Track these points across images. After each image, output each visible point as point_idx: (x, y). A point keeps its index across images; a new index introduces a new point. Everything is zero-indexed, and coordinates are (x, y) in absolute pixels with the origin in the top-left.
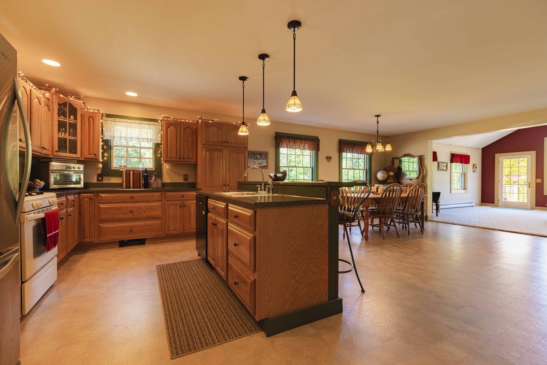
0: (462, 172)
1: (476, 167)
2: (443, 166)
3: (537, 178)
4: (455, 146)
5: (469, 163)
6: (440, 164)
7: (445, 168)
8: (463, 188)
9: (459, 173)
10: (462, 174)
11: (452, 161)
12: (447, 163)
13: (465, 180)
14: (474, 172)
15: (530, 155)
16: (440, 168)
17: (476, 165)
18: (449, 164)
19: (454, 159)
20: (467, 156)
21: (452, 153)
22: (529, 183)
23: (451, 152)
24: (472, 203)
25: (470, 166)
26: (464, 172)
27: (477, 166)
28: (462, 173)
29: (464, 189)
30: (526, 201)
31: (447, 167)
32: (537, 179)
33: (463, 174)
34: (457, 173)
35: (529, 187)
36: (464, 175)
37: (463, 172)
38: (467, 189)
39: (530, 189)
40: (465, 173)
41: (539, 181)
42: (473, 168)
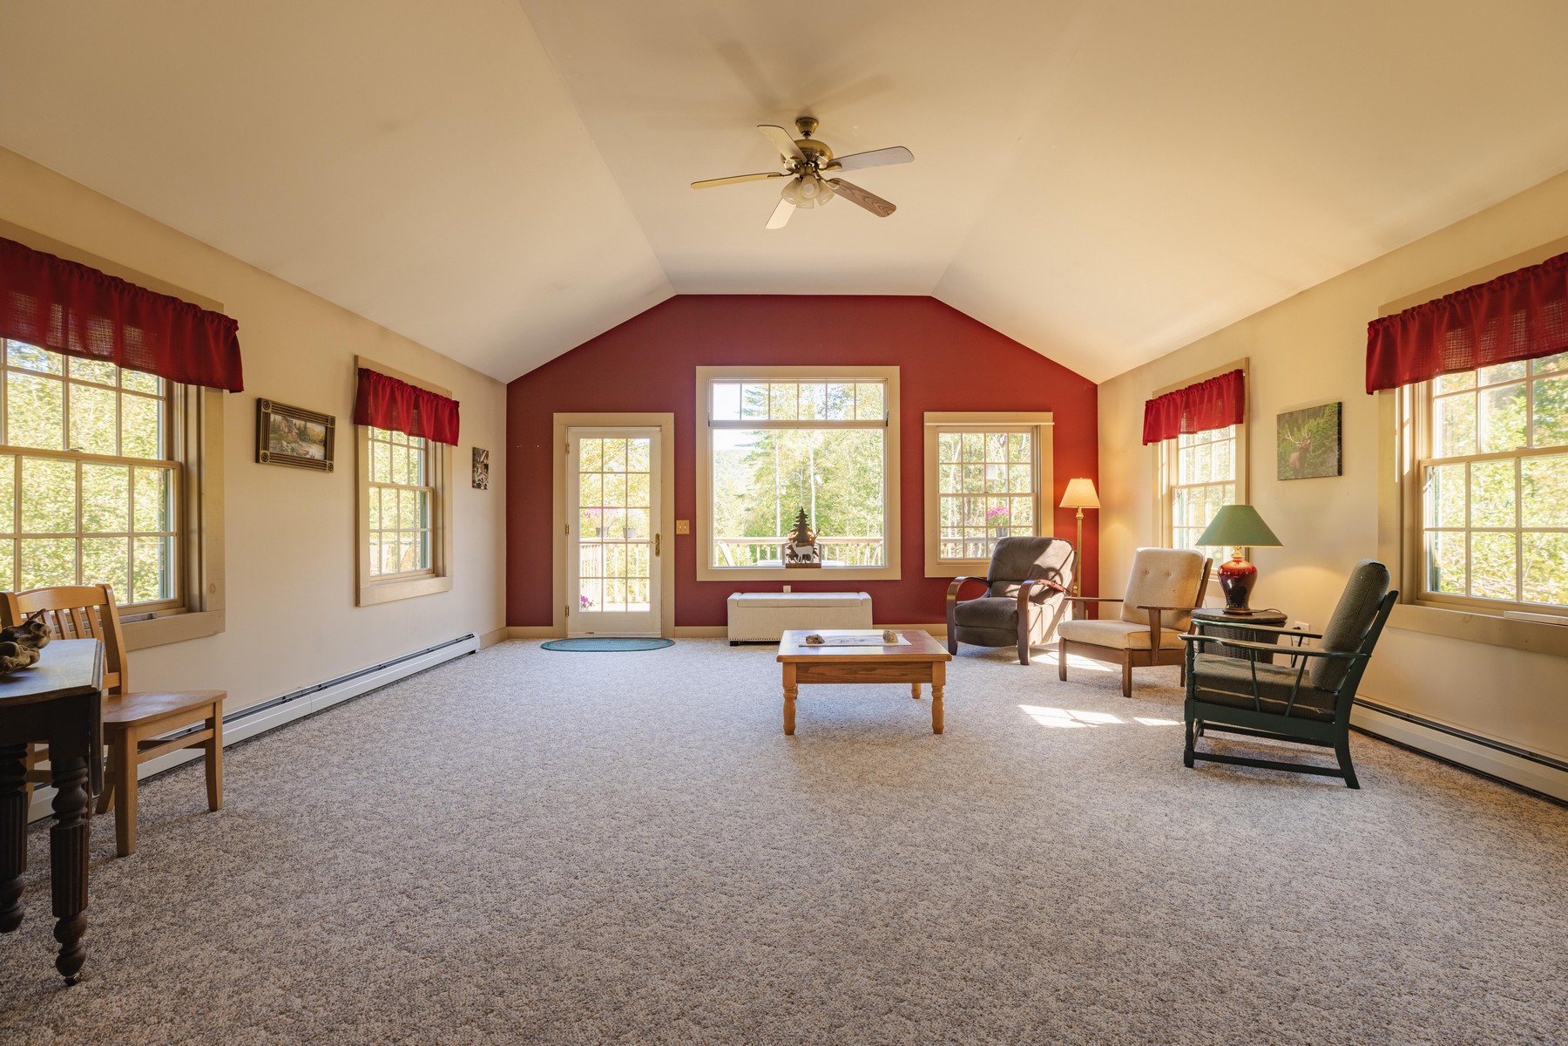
0: (423, 484)
1: (486, 466)
2: (303, 435)
3: (678, 516)
4: (384, 331)
5: (454, 441)
6: (276, 418)
7: (316, 452)
8: (429, 565)
9: (408, 487)
10: (424, 495)
11: (361, 417)
12: (328, 422)
13: (440, 525)
14: (479, 486)
15: (658, 429)
16: (272, 443)
17: (487, 456)
18: (343, 429)
19: (371, 409)
20: (448, 400)
21: (362, 365)
22: (658, 536)
23: (356, 358)
24: (470, 636)
25: (459, 456)
26: (432, 484)
27: (490, 462)
28: (424, 489)
29: (436, 572)
30: (645, 607)
31: (328, 443)
32: (678, 522)
33: (429, 496)
34: (398, 488)
35: (658, 553)
36: (434, 500)
37: (427, 485)
38: (448, 573)
39: (659, 559)
40: (440, 491)
41: (684, 528)
42: (474, 466)
